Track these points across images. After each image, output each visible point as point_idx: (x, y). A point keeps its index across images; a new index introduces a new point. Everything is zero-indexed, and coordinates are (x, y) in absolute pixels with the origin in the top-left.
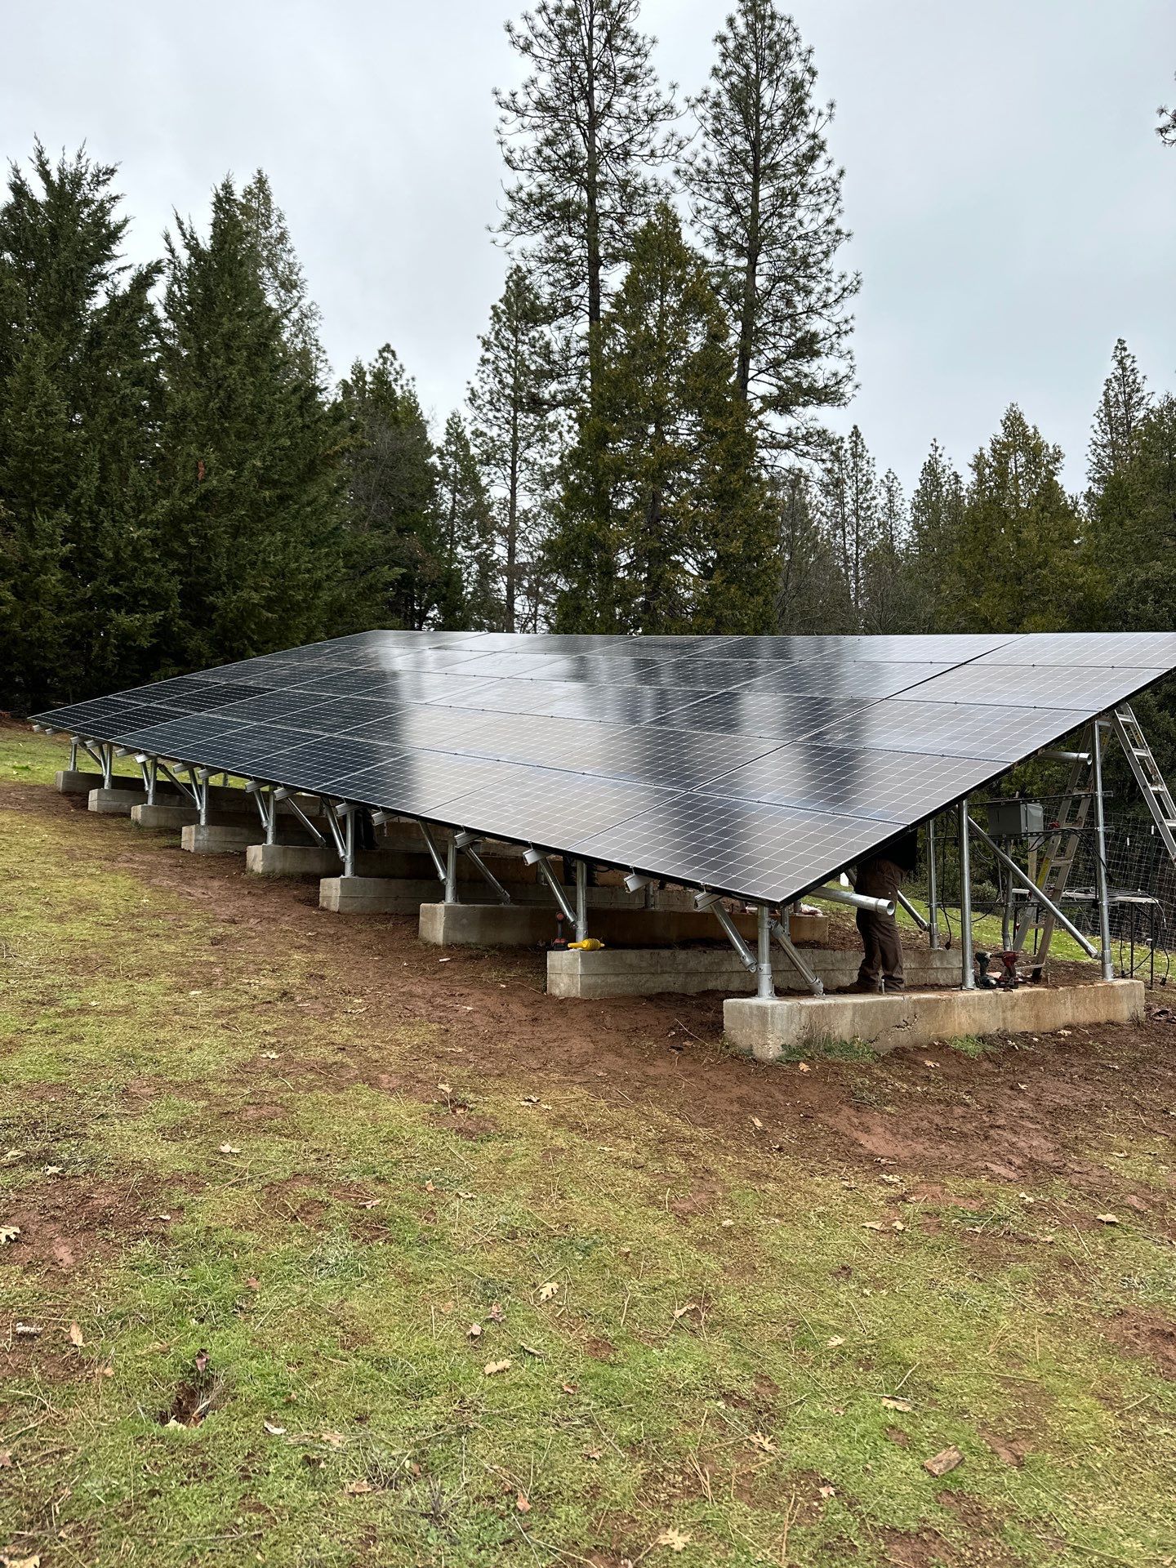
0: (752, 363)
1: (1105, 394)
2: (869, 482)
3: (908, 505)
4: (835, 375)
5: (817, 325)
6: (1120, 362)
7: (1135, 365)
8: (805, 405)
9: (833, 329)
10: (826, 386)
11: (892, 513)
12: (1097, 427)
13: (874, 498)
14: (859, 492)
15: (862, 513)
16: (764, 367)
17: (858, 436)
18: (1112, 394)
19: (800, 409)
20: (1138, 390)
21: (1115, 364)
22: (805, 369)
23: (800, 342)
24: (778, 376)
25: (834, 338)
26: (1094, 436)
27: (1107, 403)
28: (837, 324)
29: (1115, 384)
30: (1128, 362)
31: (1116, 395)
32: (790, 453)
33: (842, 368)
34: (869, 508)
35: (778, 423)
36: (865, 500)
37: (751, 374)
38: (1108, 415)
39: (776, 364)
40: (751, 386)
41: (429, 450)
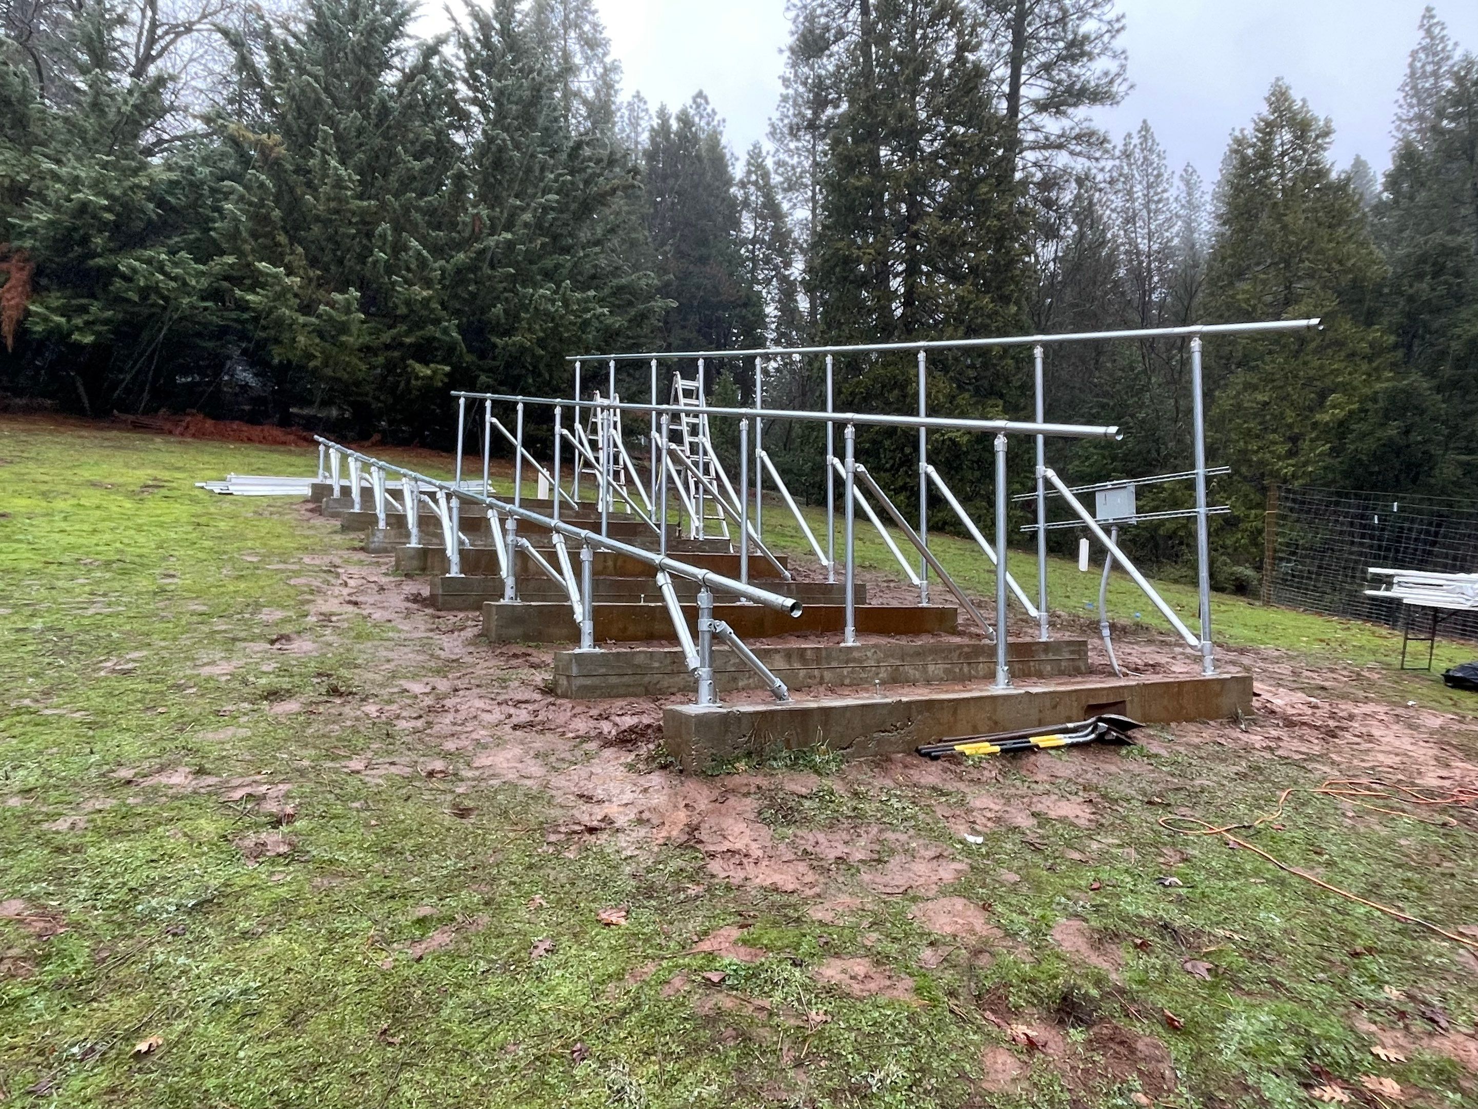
0: (1024, 69)
1: (1411, 65)
2: (1159, 175)
3: (1208, 198)
4: (1106, 74)
5: (1089, 26)
6: (1429, 31)
7: (1445, 32)
8: (1075, 105)
9: (1105, 28)
10: (1097, 86)
11: (1192, 206)
12: (1402, 101)
13: (1165, 191)
14: (1149, 186)
15: (1153, 206)
16: (1034, 70)
17: (1147, 131)
18: (1419, 65)
19: (1070, 110)
20: (1448, 58)
21: (1422, 33)
22: (1076, 70)
23: (1071, 44)
24: (1050, 79)
25: (1106, 38)
26: (1399, 111)
27: (1413, 74)
28: (1109, 23)
29: (1422, 56)
30: (1437, 30)
31: (1423, 66)
32: (1064, 153)
33: (1114, 67)
34: (1159, 201)
35: (1052, 125)
36: (1156, 194)
37: (1023, 79)
38: (1414, 87)
39: (1047, 67)
40: (1023, 91)
41: (729, 182)
